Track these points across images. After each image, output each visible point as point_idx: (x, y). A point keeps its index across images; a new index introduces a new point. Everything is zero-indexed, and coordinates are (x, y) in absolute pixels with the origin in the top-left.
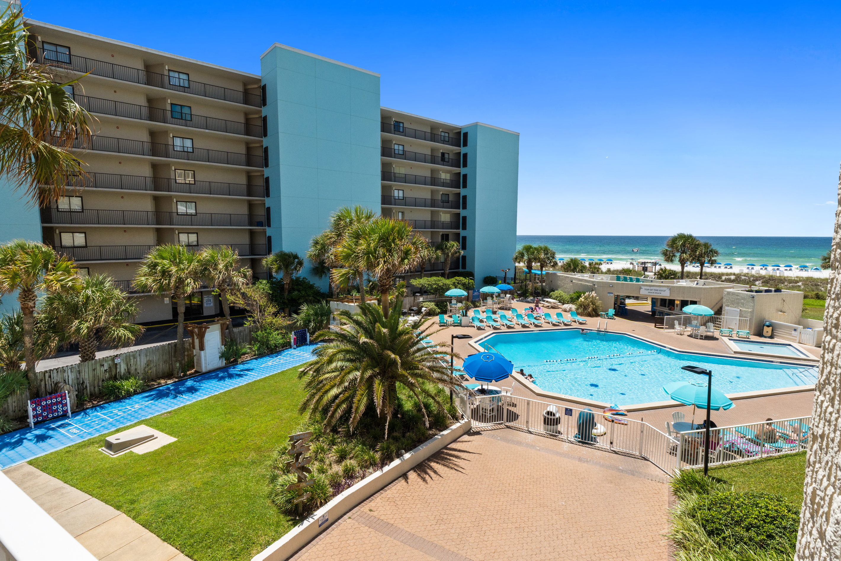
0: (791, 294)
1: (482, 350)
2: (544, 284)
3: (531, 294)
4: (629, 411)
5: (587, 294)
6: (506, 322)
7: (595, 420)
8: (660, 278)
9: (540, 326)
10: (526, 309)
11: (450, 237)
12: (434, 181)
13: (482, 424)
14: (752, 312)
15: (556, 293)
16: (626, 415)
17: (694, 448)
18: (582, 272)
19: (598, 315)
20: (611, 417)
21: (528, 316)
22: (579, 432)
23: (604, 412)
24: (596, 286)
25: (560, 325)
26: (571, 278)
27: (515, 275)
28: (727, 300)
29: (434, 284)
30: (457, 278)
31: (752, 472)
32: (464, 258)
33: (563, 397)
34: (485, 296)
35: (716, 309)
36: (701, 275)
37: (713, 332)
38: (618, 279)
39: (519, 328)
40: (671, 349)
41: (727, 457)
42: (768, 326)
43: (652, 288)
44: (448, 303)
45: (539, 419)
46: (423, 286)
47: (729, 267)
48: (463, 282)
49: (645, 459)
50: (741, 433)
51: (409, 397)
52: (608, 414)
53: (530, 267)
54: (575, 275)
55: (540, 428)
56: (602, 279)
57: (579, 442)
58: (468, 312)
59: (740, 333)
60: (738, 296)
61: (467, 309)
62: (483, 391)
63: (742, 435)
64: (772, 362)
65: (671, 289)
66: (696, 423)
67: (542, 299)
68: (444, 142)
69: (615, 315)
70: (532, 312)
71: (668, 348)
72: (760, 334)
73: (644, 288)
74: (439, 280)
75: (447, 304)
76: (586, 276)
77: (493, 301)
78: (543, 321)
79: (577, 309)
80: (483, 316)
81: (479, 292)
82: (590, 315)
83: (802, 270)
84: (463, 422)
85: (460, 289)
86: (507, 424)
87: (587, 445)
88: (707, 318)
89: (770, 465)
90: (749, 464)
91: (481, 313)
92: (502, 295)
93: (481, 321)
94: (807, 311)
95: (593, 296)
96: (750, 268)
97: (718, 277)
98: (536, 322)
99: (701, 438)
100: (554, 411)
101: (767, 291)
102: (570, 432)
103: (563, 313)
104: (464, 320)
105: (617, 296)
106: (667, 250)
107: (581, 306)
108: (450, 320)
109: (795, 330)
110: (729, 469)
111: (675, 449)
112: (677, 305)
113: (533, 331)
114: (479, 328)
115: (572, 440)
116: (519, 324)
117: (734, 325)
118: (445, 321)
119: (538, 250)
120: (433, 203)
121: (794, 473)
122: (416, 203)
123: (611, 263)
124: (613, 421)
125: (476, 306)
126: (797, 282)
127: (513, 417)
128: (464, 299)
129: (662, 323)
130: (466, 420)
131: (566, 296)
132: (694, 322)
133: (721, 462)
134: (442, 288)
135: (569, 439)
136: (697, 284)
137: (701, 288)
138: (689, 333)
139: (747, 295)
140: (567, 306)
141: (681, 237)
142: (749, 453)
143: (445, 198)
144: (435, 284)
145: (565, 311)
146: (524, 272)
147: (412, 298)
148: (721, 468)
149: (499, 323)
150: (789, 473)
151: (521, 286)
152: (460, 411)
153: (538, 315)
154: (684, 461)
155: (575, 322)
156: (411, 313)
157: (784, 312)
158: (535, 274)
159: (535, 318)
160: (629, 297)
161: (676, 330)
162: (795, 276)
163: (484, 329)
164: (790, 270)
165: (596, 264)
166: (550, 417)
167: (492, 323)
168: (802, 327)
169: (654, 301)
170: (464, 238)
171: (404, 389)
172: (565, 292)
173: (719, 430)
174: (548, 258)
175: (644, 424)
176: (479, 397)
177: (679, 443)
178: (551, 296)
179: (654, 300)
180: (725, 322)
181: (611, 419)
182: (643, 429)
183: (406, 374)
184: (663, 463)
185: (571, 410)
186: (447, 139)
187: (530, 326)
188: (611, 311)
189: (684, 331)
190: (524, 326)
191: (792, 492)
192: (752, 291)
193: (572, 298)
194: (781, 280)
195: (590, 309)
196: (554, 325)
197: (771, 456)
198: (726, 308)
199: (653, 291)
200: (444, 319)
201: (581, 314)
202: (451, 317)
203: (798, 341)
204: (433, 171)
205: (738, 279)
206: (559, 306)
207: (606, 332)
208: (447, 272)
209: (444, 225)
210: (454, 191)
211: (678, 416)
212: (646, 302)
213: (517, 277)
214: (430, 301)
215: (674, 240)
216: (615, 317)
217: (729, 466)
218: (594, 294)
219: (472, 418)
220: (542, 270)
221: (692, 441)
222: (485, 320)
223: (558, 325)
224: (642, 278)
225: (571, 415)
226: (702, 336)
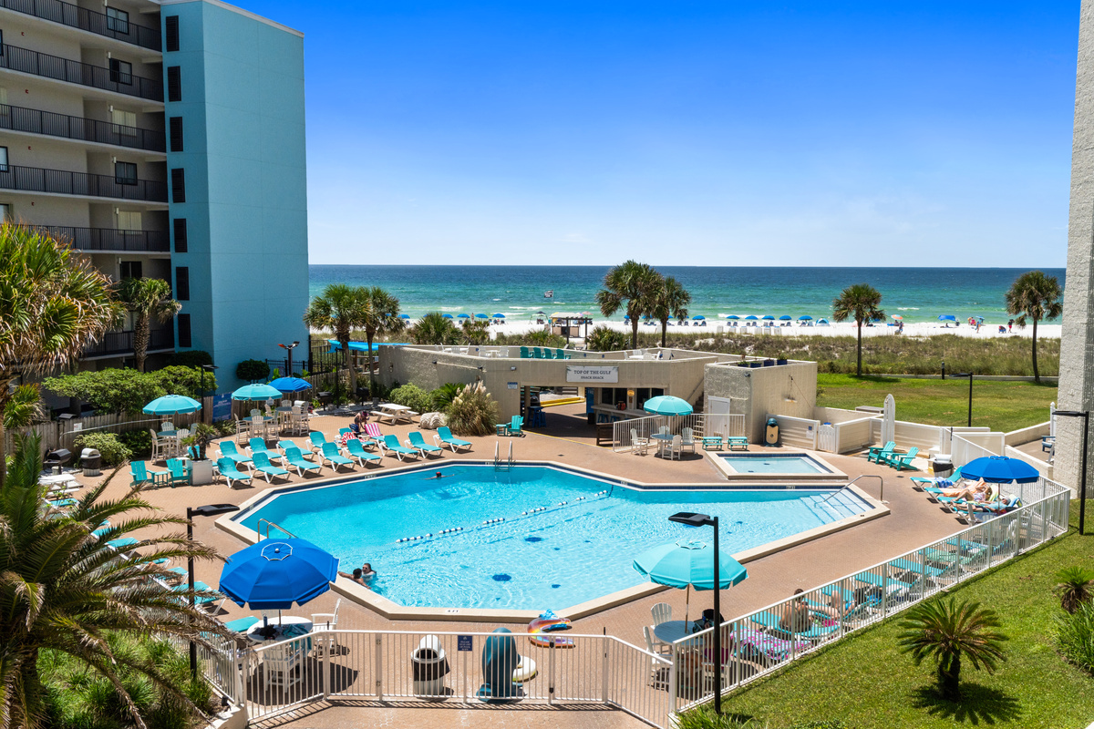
0: (800, 367)
1: (252, 535)
2: (377, 372)
3: (351, 397)
4: (574, 618)
5: (468, 387)
6: (300, 464)
7: (519, 651)
8: (595, 349)
9: (378, 466)
10: (342, 432)
11: (145, 268)
12: (93, 129)
13: (275, 708)
14: (749, 402)
15: (404, 390)
16: (570, 628)
17: (692, 667)
18: (453, 344)
19: (490, 430)
20: (545, 637)
21: (349, 445)
22: (488, 681)
23: (530, 629)
24: (484, 371)
25: (419, 458)
26: (434, 355)
27: (311, 355)
28: (710, 383)
29: (112, 387)
30: (171, 368)
31: (785, 690)
32: (184, 319)
33: (445, 612)
34: (245, 409)
35: (695, 398)
36: (665, 339)
37: (693, 445)
38: (524, 353)
39: (331, 475)
40: (629, 484)
41: (746, 671)
42: (773, 426)
43: (587, 368)
44: (152, 432)
45: (404, 670)
46: (80, 393)
47: (700, 322)
48: (188, 377)
49: (614, 708)
50: (760, 624)
51: (74, 683)
52: (537, 633)
53: (343, 336)
54: (441, 349)
55: (405, 689)
56: (494, 355)
57: (489, 702)
58: (207, 450)
59: (734, 442)
60: (725, 374)
61: (204, 441)
62: (268, 633)
63: (761, 627)
64: (784, 487)
65: (620, 368)
66: (692, 619)
67: (375, 404)
68: (115, 33)
69: (524, 427)
70: (356, 435)
71: (626, 483)
72: (762, 441)
73: (573, 368)
74: (126, 377)
75: (149, 435)
76: (463, 351)
77: (266, 418)
78: (384, 453)
79: (451, 421)
80: (244, 455)
81: (230, 400)
82: (476, 432)
83: (804, 323)
84: (227, 714)
85: (181, 394)
86: (333, 697)
87: (506, 706)
88: (680, 420)
89: (807, 671)
90: (778, 677)
91: (238, 447)
92: (285, 403)
93: (242, 468)
94: (823, 395)
95: (479, 391)
96: (732, 324)
97: (687, 341)
98: (369, 457)
99: (701, 646)
100: (435, 648)
101: (768, 363)
102: (469, 687)
103: (423, 432)
104: (199, 469)
105: (525, 388)
106: (607, 293)
107: (457, 413)
108: (162, 473)
109: (810, 428)
110: (751, 693)
111: (662, 675)
112: (631, 398)
113: (363, 478)
114: (238, 485)
115: (476, 701)
116: (330, 466)
117: (723, 429)
118: (149, 477)
119: (362, 296)
120: (94, 185)
121: (843, 676)
122: (45, 181)
123: (503, 322)
124: (552, 645)
125: (225, 434)
126: (802, 345)
127: (344, 677)
128: (193, 420)
129: (609, 436)
130: (235, 709)
131: (425, 396)
132: (663, 430)
133: (737, 684)
134: (135, 395)
135: (469, 701)
136: (661, 356)
137: (669, 364)
138: (655, 451)
139: (739, 371)
140: (428, 417)
141: (630, 266)
142: (775, 657)
143: (124, 173)
144: (115, 386)
145: (426, 427)
146: (330, 346)
147: (53, 426)
148: (739, 694)
149: (284, 469)
150: (836, 677)
151: (326, 380)
152: (217, 691)
153: (371, 441)
154: (682, 697)
155: (449, 448)
156: (50, 466)
157: (793, 399)
158: (355, 351)
159: (366, 449)
160: (545, 390)
161: (634, 447)
162: (798, 335)
163: (249, 487)
164: (789, 324)
165: (477, 324)
166: (426, 662)
167: (268, 469)
168: (818, 421)
169: (590, 394)
170: (183, 272)
171: (57, 663)
172: (423, 387)
173: (732, 625)
174: (384, 316)
175: (608, 639)
176: (260, 648)
177: (671, 663)
178: (393, 398)
179: (591, 392)
180: (709, 424)
181: (547, 642)
182: (608, 650)
183: (74, 626)
184: (647, 707)
185: (470, 638)
186: (123, 27)
187: (356, 467)
188: (517, 421)
189: (647, 448)
190: (342, 469)
191: (845, 711)
192: (745, 365)
193: (437, 399)
194: (780, 342)
195: (476, 419)
196: (407, 460)
197: (806, 654)
198: (710, 398)
199: (589, 375)
200: (145, 472)
201: (460, 432)
202: (163, 464)
203: (814, 447)
204: (88, 103)
205: (720, 344)
206: (413, 419)
207: (512, 464)
208: (143, 354)
209: (126, 241)
210: (149, 156)
211: (661, 610)
212: (575, 396)
213: (315, 359)
214: (103, 431)
215: (618, 273)
216: (525, 432)
217: (750, 687)
218: (481, 387)
219: (249, 698)
220: (370, 342)
221: (687, 654)
222: (250, 464)
223: (415, 460)
224: (565, 349)
225: (471, 649)
226: (676, 454)
